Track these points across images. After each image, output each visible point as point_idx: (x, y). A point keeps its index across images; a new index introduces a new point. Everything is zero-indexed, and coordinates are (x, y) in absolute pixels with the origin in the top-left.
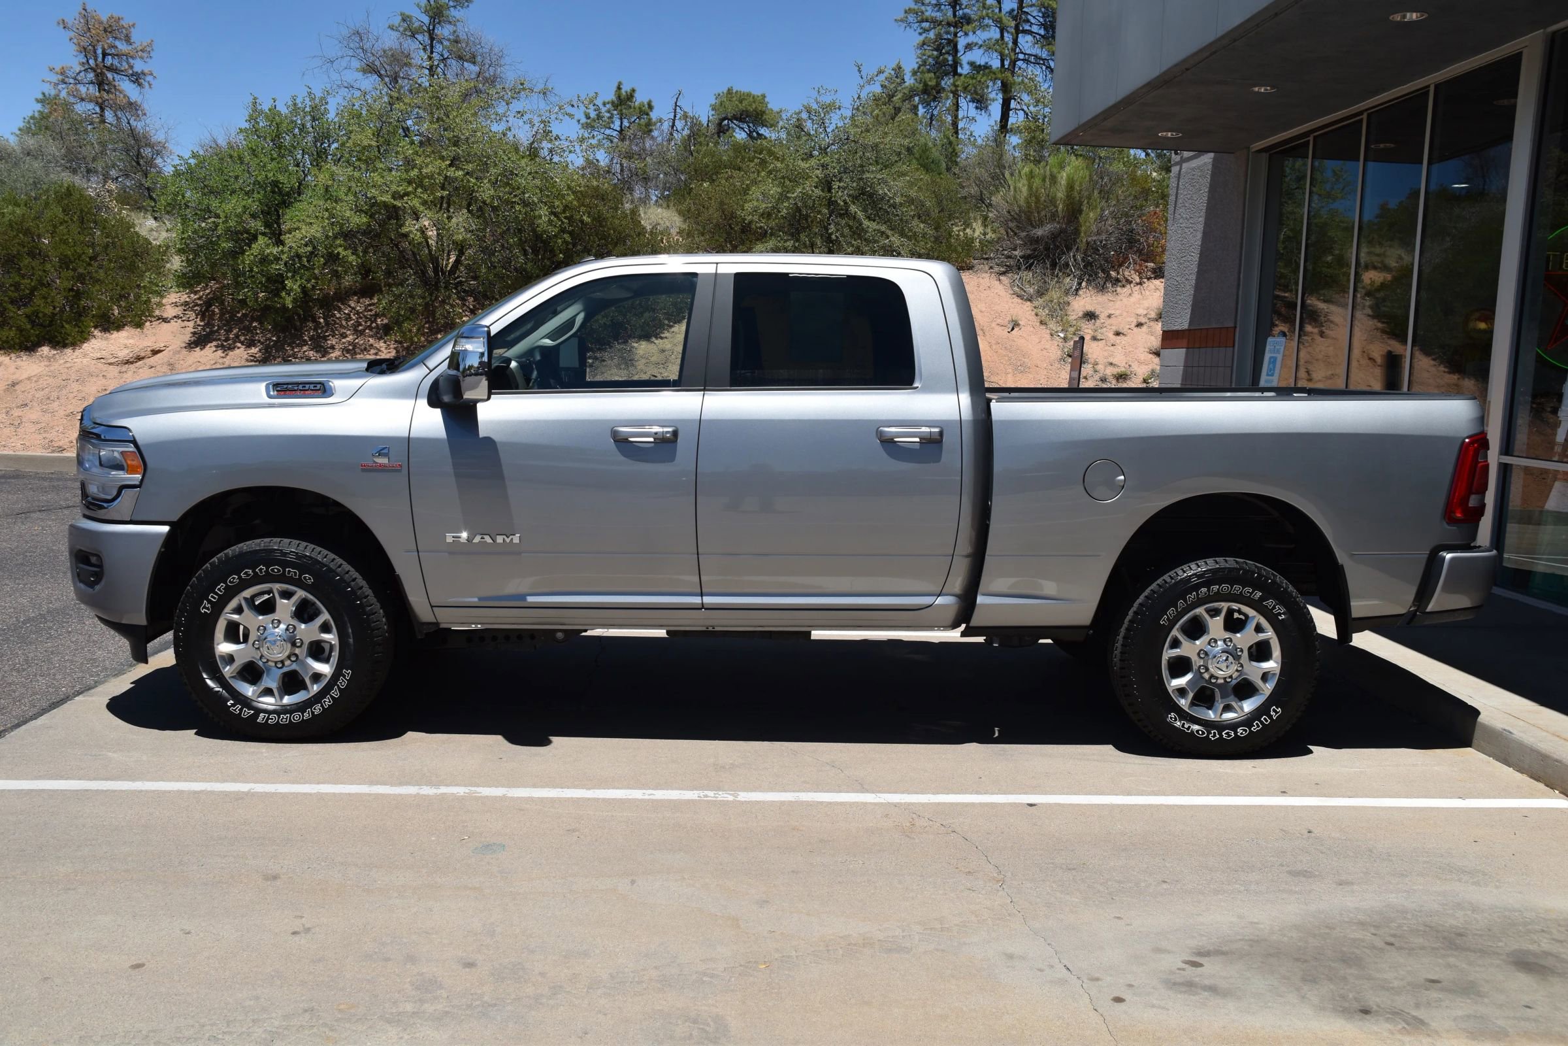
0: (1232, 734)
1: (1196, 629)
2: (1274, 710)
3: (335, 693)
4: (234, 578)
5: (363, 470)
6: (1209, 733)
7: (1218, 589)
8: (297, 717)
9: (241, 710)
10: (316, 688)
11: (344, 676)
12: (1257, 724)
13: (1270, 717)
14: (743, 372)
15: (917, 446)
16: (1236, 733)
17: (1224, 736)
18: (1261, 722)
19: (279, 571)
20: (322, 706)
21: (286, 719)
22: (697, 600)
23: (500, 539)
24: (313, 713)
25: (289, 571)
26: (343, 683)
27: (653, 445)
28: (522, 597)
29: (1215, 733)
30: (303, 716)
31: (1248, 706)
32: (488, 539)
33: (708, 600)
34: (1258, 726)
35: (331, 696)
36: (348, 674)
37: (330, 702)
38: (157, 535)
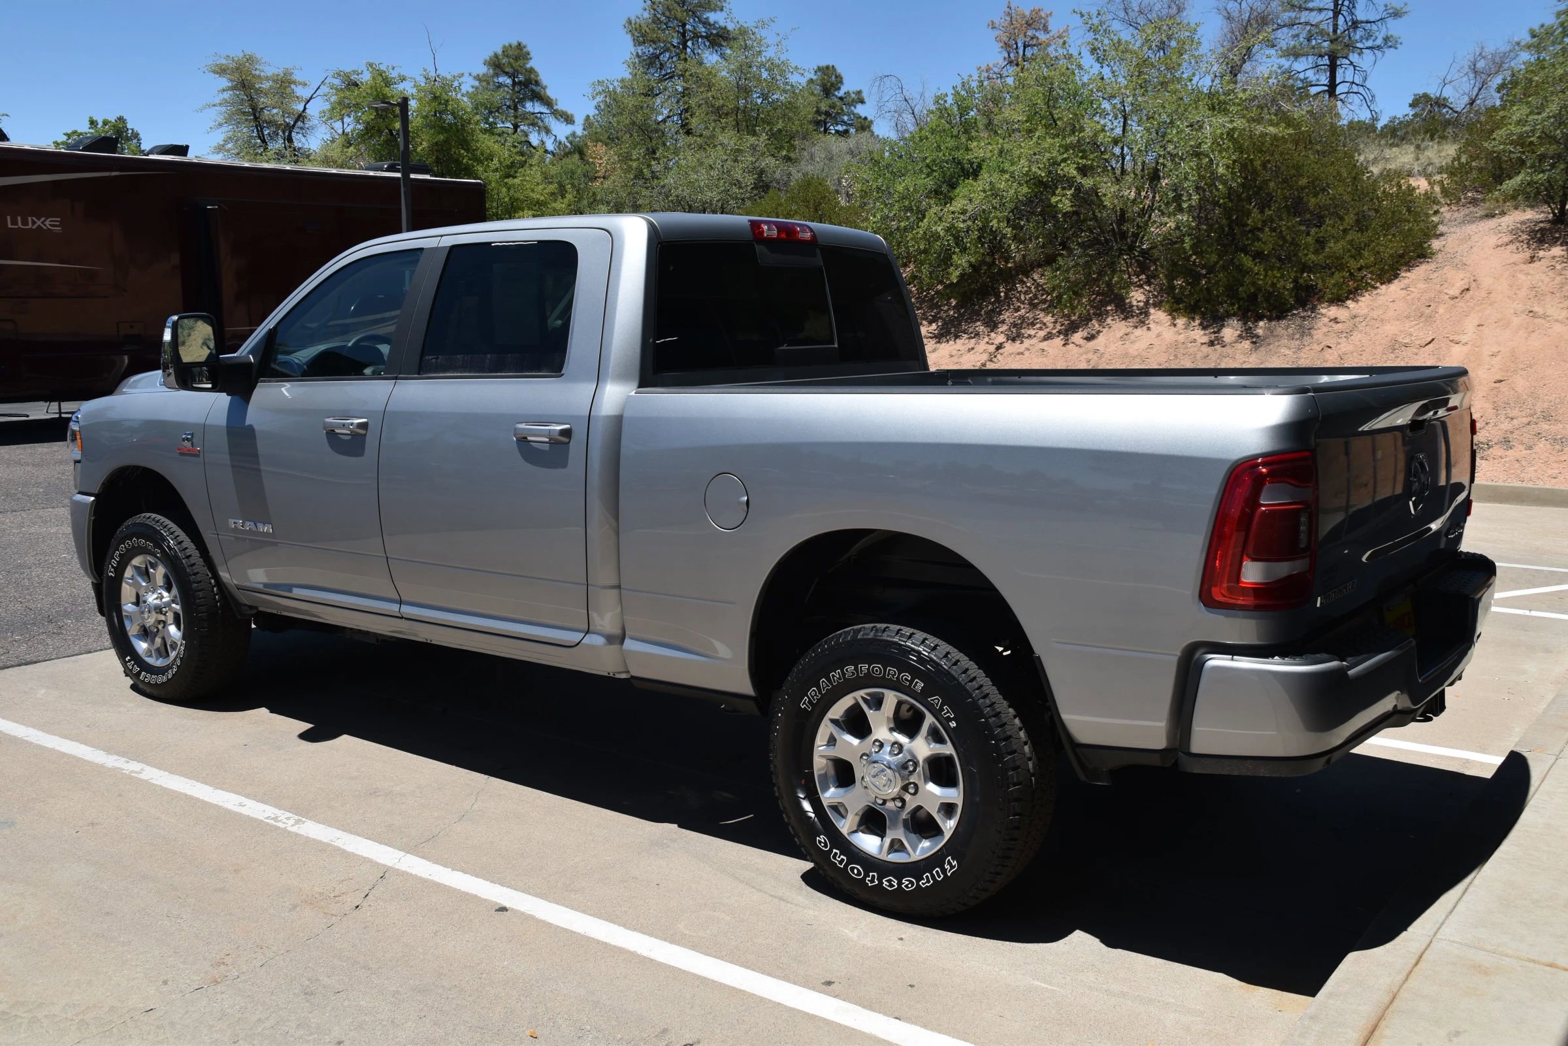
0: (895, 883)
2: (949, 863)
3: (179, 662)
4: (129, 545)
6: (867, 875)
7: (868, 669)
8: (163, 679)
10: (171, 656)
11: (183, 647)
12: (927, 877)
13: (944, 870)
14: (428, 357)
15: (546, 447)
16: (900, 883)
17: (885, 883)
18: (933, 876)
19: (144, 543)
20: (172, 672)
21: (159, 679)
22: (394, 608)
23: (261, 528)
24: (169, 676)
25: (149, 545)
26: (182, 653)
27: (349, 437)
28: (289, 588)
29: (873, 876)
31: (925, 848)
32: (254, 527)
33: (407, 610)
34: (928, 881)
36: (185, 645)
37: (176, 668)
38: (86, 504)
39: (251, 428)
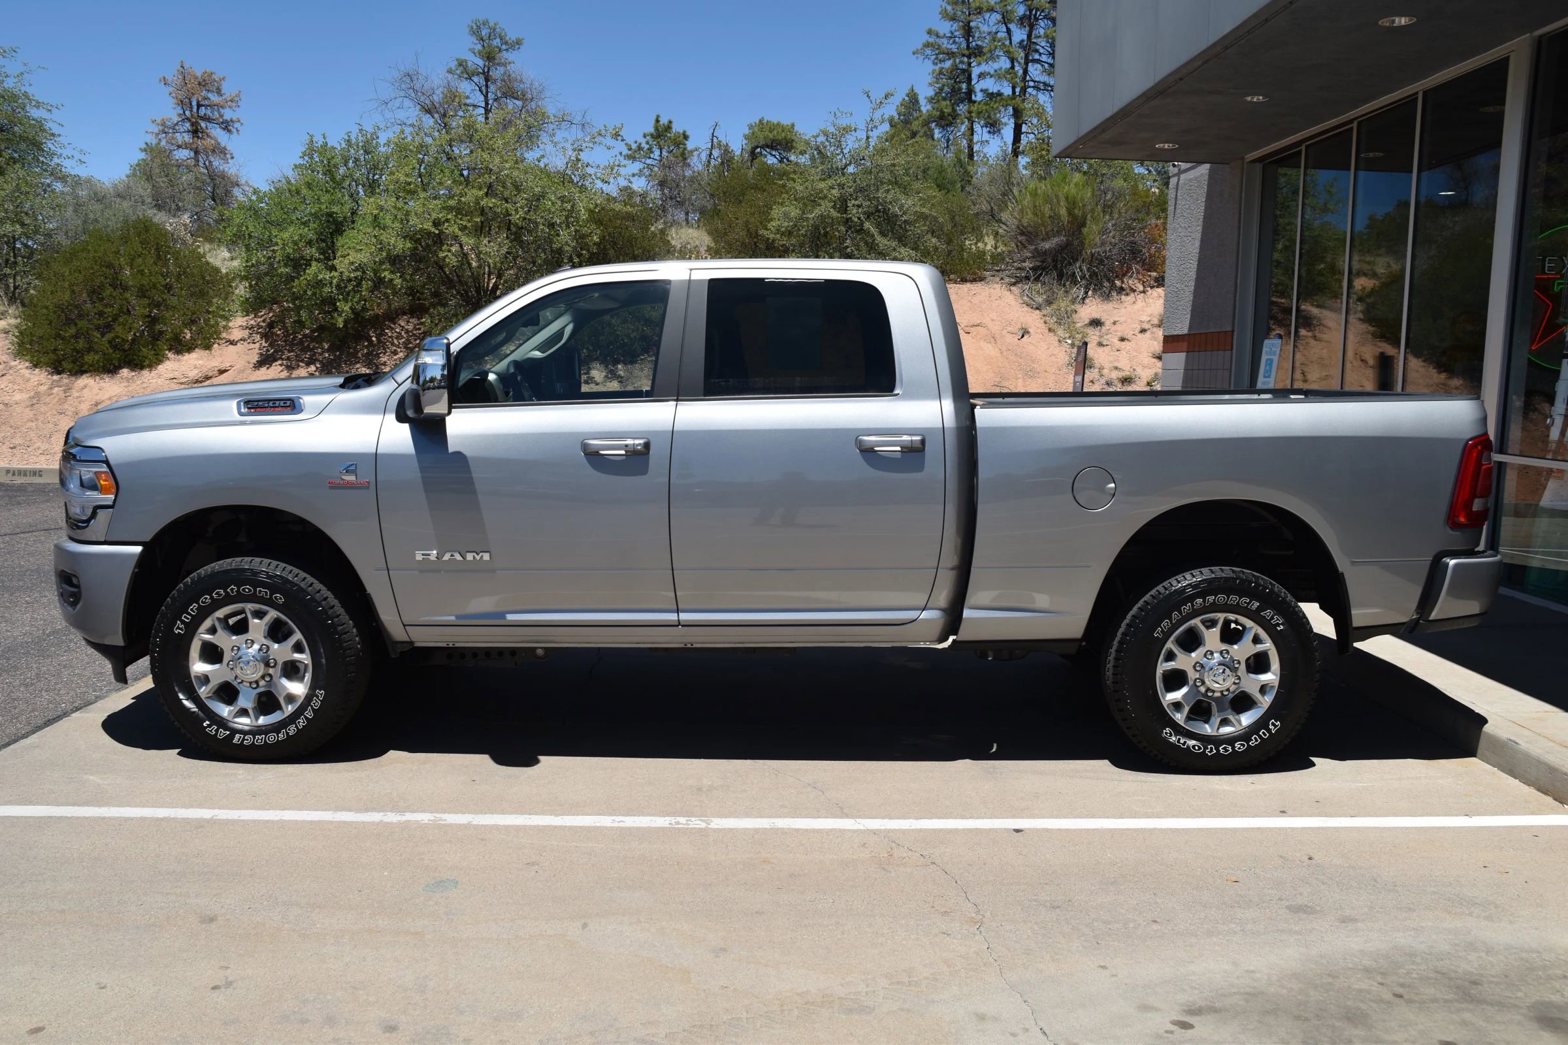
0: (1230, 749)
1: (1191, 642)
2: (1273, 724)
3: (309, 714)
4: (206, 598)
5: (331, 488)
6: (1206, 748)
7: (1214, 600)
8: (272, 738)
9: (217, 731)
10: (290, 709)
11: (318, 697)
12: (1255, 738)
13: (1269, 731)
14: (717, 380)
15: (899, 455)
16: (1233, 748)
17: (1221, 751)
18: (1260, 737)
19: (250, 590)
20: (296, 727)
21: (262, 739)
22: (673, 617)
23: (470, 557)
24: (287, 733)
25: (260, 591)
26: (316, 703)
27: (624, 457)
28: (501, 614)
29: (1211, 748)
30: (278, 737)
31: (1247, 719)
32: (458, 557)
33: (684, 617)
34: (1256, 740)
35: (305, 717)
36: (321, 694)
37: (304, 723)
38: (130, 555)
39: (459, 455)
